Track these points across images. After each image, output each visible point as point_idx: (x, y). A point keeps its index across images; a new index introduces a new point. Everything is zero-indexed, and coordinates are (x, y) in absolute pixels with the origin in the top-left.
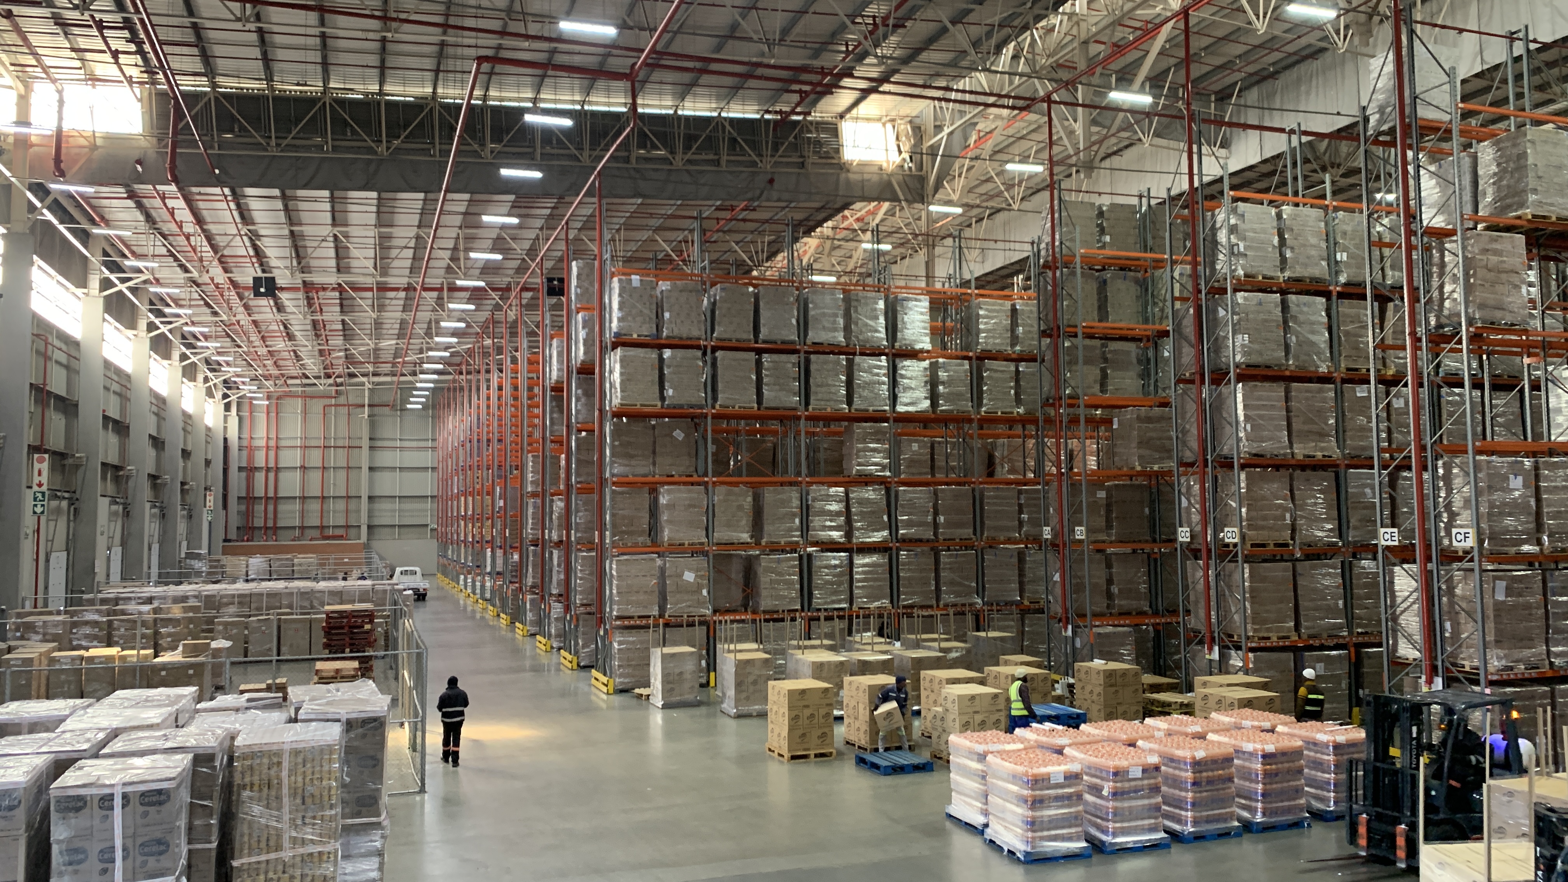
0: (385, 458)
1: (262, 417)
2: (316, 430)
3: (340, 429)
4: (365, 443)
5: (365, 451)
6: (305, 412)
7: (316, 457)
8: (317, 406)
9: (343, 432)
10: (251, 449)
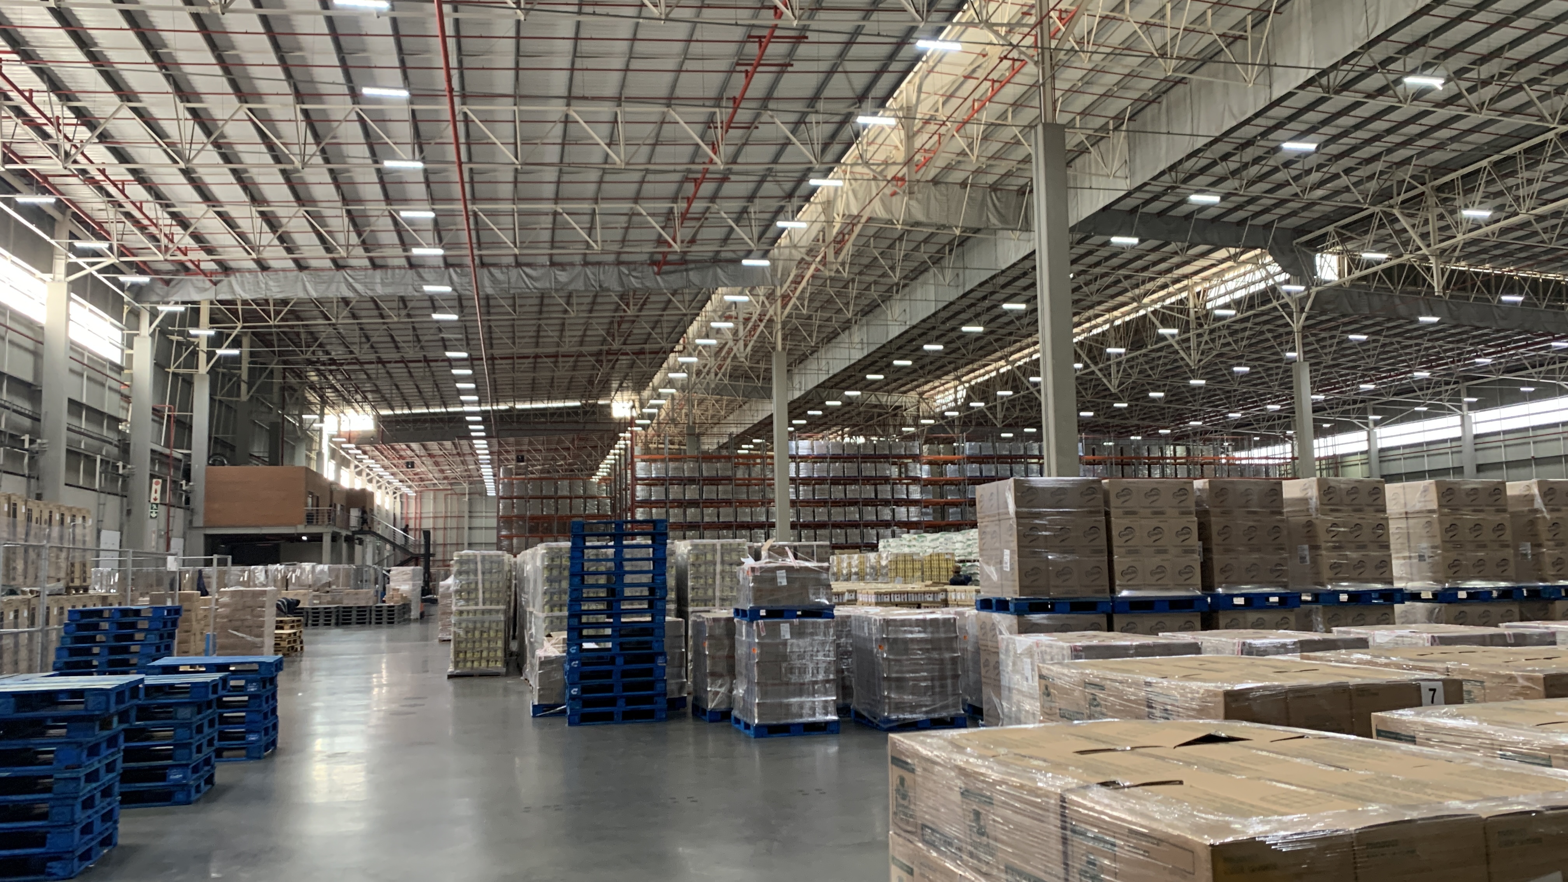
0: (477, 523)
1: (412, 502)
2: (441, 508)
3: (453, 506)
4: (466, 515)
5: (466, 519)
6: (435, 498)
7: (440, 523)
8: (441, 495)
9: (455, 509)
10: (408, 519)
